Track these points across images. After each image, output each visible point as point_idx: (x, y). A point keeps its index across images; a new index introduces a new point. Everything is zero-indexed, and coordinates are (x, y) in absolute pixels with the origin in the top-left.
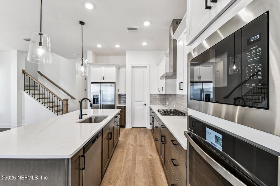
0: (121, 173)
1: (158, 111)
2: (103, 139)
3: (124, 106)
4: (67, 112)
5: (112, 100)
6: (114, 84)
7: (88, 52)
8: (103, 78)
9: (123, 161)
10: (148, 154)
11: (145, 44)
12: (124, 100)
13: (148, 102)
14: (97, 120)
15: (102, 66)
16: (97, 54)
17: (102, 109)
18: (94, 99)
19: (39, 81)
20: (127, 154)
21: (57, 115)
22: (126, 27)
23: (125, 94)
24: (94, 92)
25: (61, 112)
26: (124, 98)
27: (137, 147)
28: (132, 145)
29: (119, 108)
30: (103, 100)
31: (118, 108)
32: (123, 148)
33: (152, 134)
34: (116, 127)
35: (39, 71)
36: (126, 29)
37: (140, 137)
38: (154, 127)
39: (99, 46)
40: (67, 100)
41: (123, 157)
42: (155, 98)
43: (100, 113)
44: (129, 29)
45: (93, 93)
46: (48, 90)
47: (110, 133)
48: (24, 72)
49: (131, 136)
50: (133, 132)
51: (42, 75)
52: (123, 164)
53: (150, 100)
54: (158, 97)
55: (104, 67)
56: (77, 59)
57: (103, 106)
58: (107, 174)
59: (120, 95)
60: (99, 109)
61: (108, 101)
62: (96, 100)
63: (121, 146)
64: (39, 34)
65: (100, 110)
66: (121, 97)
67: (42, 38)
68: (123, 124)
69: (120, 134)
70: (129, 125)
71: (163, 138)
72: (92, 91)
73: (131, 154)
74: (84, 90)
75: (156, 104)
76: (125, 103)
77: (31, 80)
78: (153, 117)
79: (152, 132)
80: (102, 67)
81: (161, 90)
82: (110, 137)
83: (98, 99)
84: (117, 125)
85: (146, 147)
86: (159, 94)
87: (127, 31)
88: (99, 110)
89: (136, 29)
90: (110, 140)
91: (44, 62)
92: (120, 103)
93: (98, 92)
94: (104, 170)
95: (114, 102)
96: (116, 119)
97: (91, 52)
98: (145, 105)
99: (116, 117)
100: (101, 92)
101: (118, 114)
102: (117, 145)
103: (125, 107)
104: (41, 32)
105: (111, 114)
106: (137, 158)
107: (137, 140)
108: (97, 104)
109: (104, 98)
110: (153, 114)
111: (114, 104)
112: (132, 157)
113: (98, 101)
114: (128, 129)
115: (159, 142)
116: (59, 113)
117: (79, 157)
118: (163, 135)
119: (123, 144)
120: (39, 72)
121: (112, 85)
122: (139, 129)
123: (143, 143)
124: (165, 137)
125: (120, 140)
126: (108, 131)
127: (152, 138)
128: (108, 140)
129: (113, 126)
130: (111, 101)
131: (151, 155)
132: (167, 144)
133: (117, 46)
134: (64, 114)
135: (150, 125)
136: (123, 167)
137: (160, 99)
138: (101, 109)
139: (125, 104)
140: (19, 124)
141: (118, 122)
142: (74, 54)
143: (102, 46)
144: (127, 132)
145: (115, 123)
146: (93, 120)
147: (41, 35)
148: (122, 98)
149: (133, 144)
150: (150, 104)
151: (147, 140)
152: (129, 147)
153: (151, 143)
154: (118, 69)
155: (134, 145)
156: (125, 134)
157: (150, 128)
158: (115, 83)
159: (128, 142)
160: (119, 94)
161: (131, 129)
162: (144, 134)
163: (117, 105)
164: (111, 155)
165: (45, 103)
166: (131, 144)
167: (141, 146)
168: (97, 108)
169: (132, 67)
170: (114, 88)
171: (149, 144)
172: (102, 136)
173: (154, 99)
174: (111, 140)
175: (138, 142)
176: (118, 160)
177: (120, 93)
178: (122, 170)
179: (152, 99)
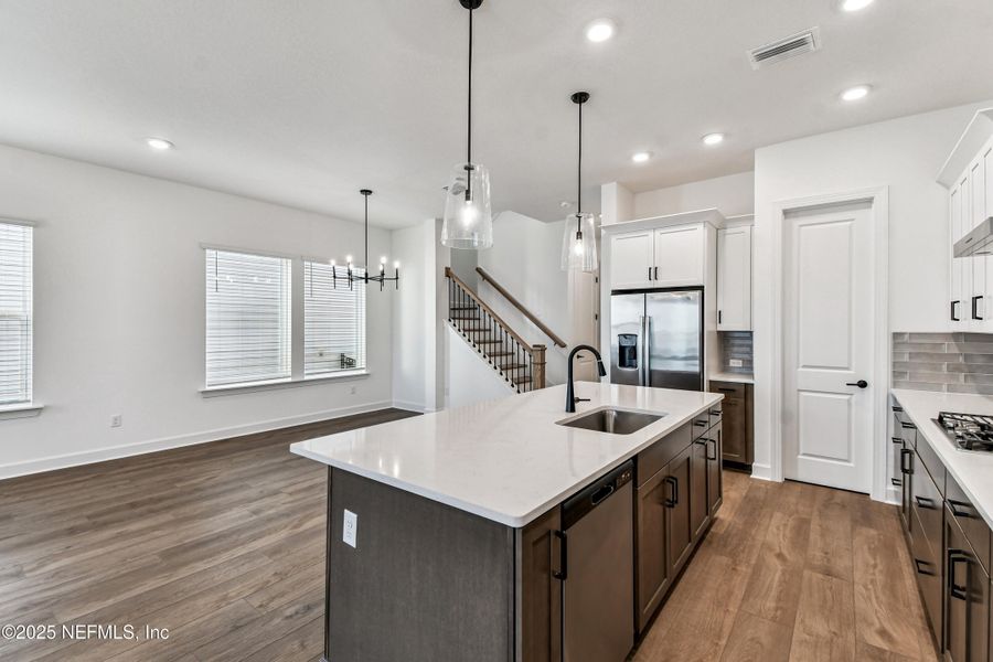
0: (715, 652)
1: (941, 421)
2: (640, 496)
3: (746, 384)
4: (543, 386)
5: (690, 355)
6: (698, 293)
7: (604, 187)
8: (654, 273)
9: (731, 609)
10: (871, 624)
11: (855, 95)
12: (747, 356)
13: (878, 370)
14: (625, 423)
15: (648, 230)
16: (637, 189)
17: (650, 386)
18: (622, 349)
19: (479, 296)
20: (751, 585)
21: (519, 392)
22: (749, 53)
23: (751, 333)
24: (622, 324)
25: (528, 385)
26: (748, 349)
27: (806, 573)
28: (780, 556)
29: (720, 391)
30: (654, 353)
31: (716, 387)
32: (733, 555)
33: (905, 534)
34: (698, 461)
35: (479, 266)
36: (751, 57)
37: (824, 532)
38: (914, 500)
39: (641, 158)
40: (542, 349)
41: (730, 594)
42: (927, 354)
43: (643, 399)
44: (762, 56)
45: (617, 327)
46: (497, 319)
47: (669, 480)
48: (448, 273)
49: (778, 515)
50: (792, 499)
51: (485, 277)
52: (729, 621)
53: (894, 364)
54: (950, 348)
55: (658, 233)
56: (564, 218)
57: (655, 378)
58: (659, 631)
59: (725, 338)
60: (637, 384)
61: (674, 358)
62: (627, 354)
63: (725, 546)
64: (466, 168)
65: (644, 392)
66: (732, 343)
67: (472, 176)
68: (737, 457)
69: (720, 495)
70: (769, 467)
71: (961, 569)
72: (614, 322)
73: (774, 593)
74: (593, 317)
75: (938, 388)
76: (752, 368)
77: (461, 293)
78: (905, 451)
79: (901, 520)
80: (651, 234)
81: (964, 311)
82: (670, 496)
83: (634, 349)
84: (707, 458)
85: (859, 588)
86: (956, 336)
87: (756, 65)
88: (639, 389)
89: (801, 43)
90: (669, 506)
91: (476, 244)
92: (724, 367)
93: (637, 324)
94: (646, 611)
95: (697, 362)
96: (698, 431)
97: (615, 183)
98: (863, 384)
99: (697, 422)
100: (646, 322)
101: (711, 412)
102: (708, 536)
103: (748, 388)
104: (469, 161)
105: (677, 408)
106: (802, 621)
107: (807, 539)
108: (631, 366)
109: (658, 346)
110: (907, 435)
111: (697, 369)
112: (777, 609)
113: (635, 357)
114: (767, 483)
115: (936, 583)
116: (522, 386)
117: (549, 533)
118: (959, 552)
119: (735, 542)
120: (479, 270)
121: (689, 298)
122: (822, 495)
123: (840, 564)
124: (972, 566)
125: (722, 521)
126: (663, 472)
127: (903, 555)
128: (662, 504)
129: (683, 457)
130: (686, 359)
131: (883, 633)
132: (984, 607)
133: (714, 140)
134: (535, 389)
135: (892, 488)
136: (726, 631)
137: (961, 359)
138: (647, 388)
139: (751, 375)
140: (439, 406)
141: (711, 446)
142: (564, 204)
143: (651, 154)
144: (761, 495)
145: (696, 446)
146: (611, 423)
147: (469, 168)
148: (735, 349)
149: (785, 552)
150: (895, 385)
151: (863, 557)
152: (761, 559)
153: (893, 575)
154: (719, 230)
155: (788, 557)
156: (748, 499)
157: (892, 502)
158: (701, 288)
159: (760, 538)
160: (719, 332)
161: (779, 486)
162: (855, 522)
163: (712, 375)
164: (676, 566)
165: (490, 356)
166: (778, 551)
167: (828, 573)
168: (632, 381)
169: (786, 213)
170: (697, 308)
171: (880, 578)
172: (635, 485)
173: (918, 361)
174: (673, 506)
175: (816, 553)
176: (708, 595)
177: (723, 327)
178: (723, 642)
179: (906, 358)
